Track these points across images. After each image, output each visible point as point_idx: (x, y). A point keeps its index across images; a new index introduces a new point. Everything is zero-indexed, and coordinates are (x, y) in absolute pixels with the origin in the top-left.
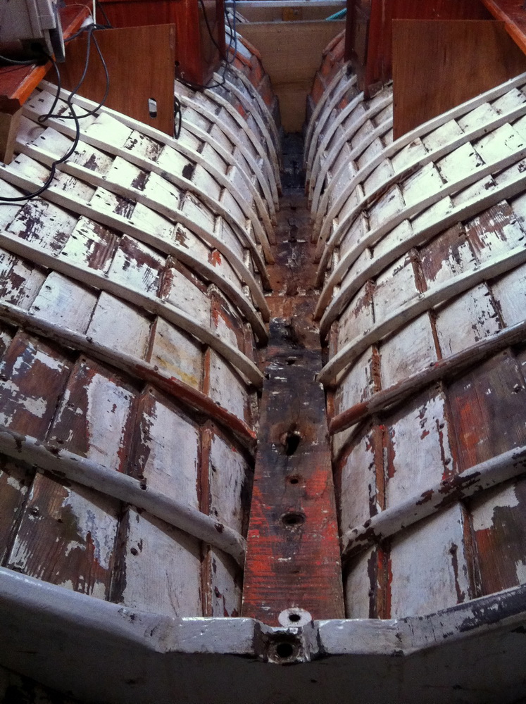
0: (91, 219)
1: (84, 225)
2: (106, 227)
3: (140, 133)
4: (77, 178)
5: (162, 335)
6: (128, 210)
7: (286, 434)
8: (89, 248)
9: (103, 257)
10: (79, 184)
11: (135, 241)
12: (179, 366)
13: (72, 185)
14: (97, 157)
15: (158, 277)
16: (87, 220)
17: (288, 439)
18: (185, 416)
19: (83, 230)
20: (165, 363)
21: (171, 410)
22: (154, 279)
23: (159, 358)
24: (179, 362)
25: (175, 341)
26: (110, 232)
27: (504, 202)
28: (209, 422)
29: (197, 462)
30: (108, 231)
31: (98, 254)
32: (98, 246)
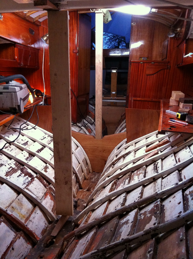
0: (15, 160)
1: (11, 162)
2: (19, 163)
3: (48, 135)
4: (17, 147)
5: (19, 200)
6: (31, 158)
7: (50, 240)
8: (9, 169)
9: (13, 173)
10: (18, 149)
11: (28, 168)
12: (20, 211)
13: (15, 149)
14: (29, 141)
15: (30, 180)
16: (14, 160)
17: (50, 242)
18: (12, 229)
19: (10, 164)
20: (14, 209)
21: (7, 226)
22: (28, 181)
23: (13, 207)
24: (21, 210)
25: (23, 202)
26: (20, 165)
27: (145, 166)
28: (21, 232)
29: (9, 245)
30: (19, 165)
31: (11, 172)
32: (13, 169)
